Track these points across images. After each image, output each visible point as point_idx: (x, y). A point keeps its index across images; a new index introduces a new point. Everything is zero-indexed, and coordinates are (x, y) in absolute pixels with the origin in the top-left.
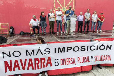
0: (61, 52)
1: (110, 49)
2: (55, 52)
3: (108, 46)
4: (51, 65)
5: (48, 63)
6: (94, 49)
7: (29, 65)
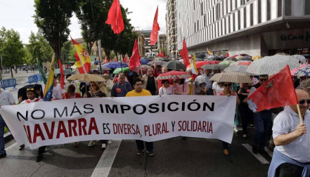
0: (112, 112)
1: (212, 109)
2: (102, 111)
3: (205, 104)
4: (97, 133)
5: (91, 128)
6: (177, 109)
7: (60, 131)
